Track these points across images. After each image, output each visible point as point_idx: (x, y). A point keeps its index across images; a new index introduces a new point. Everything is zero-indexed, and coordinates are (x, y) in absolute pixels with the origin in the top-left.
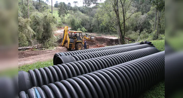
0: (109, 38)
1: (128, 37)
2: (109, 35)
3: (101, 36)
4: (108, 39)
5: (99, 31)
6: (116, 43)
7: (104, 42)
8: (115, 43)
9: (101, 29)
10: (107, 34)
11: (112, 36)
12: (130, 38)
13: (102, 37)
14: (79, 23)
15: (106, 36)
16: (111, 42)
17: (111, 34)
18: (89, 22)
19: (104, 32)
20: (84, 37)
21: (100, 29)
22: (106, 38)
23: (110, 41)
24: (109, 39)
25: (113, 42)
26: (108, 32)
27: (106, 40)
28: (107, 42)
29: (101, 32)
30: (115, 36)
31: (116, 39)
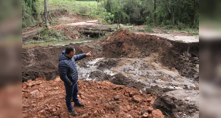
0: (172, 39)
2: (175, 31)
3: (149, 32)
4: (168, 40)
5: (155, 22)
7: (155, 51)
8: (188, 54)
9: (160, 18)
10: (171, 28)
11: (184, 34)
13: (152, 34)
14: (119, 7)
15: (165, 32)
16: (175, 53)
17: (180, 29)
18: (139, 7)
19: (166, 24)
22: (161, 38)
23: (173, 49)
24: (172, 42)
25: (183, 54)
26: (175, 23)
27: (162, 44)
28: (163, 50)
29: (160, 25)
30: (190, 34)
31: (193, 43)
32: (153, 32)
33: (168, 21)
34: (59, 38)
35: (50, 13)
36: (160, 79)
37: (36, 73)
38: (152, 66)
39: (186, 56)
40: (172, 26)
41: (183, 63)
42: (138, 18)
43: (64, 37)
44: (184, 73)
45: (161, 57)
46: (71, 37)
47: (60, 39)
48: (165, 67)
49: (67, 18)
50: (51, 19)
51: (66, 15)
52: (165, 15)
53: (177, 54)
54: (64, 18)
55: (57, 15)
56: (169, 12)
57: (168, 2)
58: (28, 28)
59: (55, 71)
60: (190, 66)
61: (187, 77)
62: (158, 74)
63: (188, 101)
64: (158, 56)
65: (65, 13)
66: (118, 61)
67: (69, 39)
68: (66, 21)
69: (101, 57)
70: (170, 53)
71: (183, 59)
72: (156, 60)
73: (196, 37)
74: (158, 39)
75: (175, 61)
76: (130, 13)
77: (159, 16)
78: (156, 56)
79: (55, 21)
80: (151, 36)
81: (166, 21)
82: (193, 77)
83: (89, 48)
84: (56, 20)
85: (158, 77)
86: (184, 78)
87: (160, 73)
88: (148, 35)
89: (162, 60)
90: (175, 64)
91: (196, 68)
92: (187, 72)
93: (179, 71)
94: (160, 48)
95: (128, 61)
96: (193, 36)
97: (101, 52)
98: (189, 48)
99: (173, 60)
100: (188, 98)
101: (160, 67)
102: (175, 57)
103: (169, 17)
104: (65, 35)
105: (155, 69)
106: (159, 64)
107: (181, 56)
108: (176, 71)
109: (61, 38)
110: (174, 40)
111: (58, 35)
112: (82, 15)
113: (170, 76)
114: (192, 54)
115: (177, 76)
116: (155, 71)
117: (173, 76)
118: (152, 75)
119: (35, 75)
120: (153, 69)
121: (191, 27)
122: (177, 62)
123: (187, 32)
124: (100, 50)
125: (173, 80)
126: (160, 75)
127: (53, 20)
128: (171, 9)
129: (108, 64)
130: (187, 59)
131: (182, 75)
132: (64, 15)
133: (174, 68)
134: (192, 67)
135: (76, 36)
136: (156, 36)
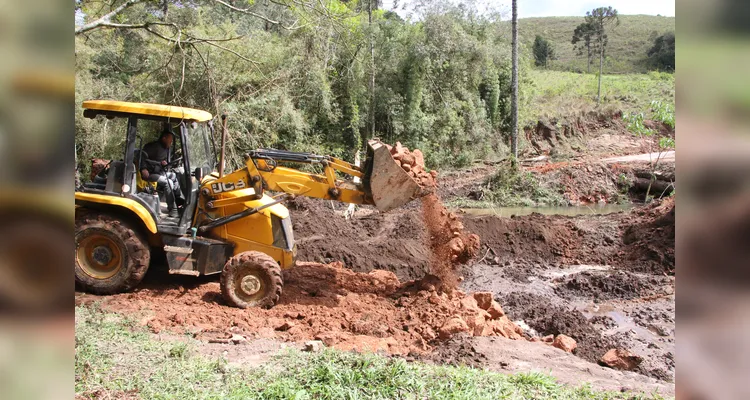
34: (540, 199)
35: (559, 125)
37: (350, 256)
43: (557, 196)
46: (583, 199)
47: (544, 201)
49: (618, 137)
50: (560, 143)
51: (617, 129)
54: (607, 139)
55: (586, 128)
58: (478, 166)
59: (406, 265)
65: (614, 121)
67: (570, 205)
68: (612, 150)
69: (603, 263)
79: (574, 149)
83: (575, 229)
84: (577, 145)
97: (608, 250)
104: (561, 192)
109: (547, 200)
111: (538, 189)
119: (345, 259)
124: (609, 242)
127: (567, 144)
129: (601, 285)
132: (609, 130)
135: (600, 197)
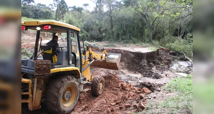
1: (167, 48)
2: (131, 45)
3: (113, 46)
4: (130, 52)
5: (113, 38)
6: (149, 62)
8: (146, 61)
9: (117, 34)
10: (127, 42)
12: (170, 49)
13: (116, 48)
15: (125, 46)
17: (134, 43)
18: (97, 25)
19: (123, 39)
20: (87, 53)
21: (115, 34)
22: (124, 51)
23: (134, 58)
24: (133, 53)
25: (142, 61)
26: (130, 38)
27: (126, 55)
28: (127, 59)
29: (117, 40)
30: (143, 46)
31: (148, 53)
32: (116, 46)
33: (124, 37)
36: (130, 81)
38: (121, 72)
39: (144, 62)
40: (128, 40)
41: (143, 68)
42: (97, 35)
44: (145, 74)
45: (127, 65)
48: (131, 72)
49: (29, 36)
52: (121, 32)
53: (138, 62)
56: (124, 29)
57: (123, 22)
60: (148, 69)
61: (148, 77)
62: (128, 77)
63: (156, 83)
64: (124, 64)
66: (93, 71)
70: (133, 61)
71: (143, 65)
72: (123, 68)
73: (148, 48)
74: (123, 51)
75: (137, 67)
76: (90, 31)
77: (116, 33)
78: (123, 64)
80: (116, 50)
81: (122, 37)
82: (152, 76)
85: (128, 79)
86: (146, 78)
87: (129, 76)
88: (114, 49)
89: (128, 67)
90: (137, 69)
91: (152, 70)
92: (147, 74)
93: (141, 74)
94: (125, 58)
95: (101, 70)
96: (146, 48)
98: (145, 57)
99: (135, 66)
100: (156, 82)
101: (128, 72)
102: (136, 64)
103: (124, 33)
105: (124, 74)
106: (126, 70)
107: (141, 63)
108: (140, 74)
110: (134, 52)
111: (28, 53)
112: (43, 33)
113: (136, 78)
114: (148, 61)
115: (141, 77)
116: (124, 75)
117: (138, 77)
118: (123, 78)
120: (123, 75)
121: (142, 41)
122: (139, 67)
123: (140, 45)
125: (139, 80)
126: (129, 77)
128: (126, 27)
130: (146, 65)
131: (144, 76)
133: (138, 72)
134: (149, 69)
136: (120, 49)
